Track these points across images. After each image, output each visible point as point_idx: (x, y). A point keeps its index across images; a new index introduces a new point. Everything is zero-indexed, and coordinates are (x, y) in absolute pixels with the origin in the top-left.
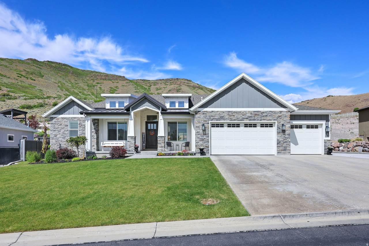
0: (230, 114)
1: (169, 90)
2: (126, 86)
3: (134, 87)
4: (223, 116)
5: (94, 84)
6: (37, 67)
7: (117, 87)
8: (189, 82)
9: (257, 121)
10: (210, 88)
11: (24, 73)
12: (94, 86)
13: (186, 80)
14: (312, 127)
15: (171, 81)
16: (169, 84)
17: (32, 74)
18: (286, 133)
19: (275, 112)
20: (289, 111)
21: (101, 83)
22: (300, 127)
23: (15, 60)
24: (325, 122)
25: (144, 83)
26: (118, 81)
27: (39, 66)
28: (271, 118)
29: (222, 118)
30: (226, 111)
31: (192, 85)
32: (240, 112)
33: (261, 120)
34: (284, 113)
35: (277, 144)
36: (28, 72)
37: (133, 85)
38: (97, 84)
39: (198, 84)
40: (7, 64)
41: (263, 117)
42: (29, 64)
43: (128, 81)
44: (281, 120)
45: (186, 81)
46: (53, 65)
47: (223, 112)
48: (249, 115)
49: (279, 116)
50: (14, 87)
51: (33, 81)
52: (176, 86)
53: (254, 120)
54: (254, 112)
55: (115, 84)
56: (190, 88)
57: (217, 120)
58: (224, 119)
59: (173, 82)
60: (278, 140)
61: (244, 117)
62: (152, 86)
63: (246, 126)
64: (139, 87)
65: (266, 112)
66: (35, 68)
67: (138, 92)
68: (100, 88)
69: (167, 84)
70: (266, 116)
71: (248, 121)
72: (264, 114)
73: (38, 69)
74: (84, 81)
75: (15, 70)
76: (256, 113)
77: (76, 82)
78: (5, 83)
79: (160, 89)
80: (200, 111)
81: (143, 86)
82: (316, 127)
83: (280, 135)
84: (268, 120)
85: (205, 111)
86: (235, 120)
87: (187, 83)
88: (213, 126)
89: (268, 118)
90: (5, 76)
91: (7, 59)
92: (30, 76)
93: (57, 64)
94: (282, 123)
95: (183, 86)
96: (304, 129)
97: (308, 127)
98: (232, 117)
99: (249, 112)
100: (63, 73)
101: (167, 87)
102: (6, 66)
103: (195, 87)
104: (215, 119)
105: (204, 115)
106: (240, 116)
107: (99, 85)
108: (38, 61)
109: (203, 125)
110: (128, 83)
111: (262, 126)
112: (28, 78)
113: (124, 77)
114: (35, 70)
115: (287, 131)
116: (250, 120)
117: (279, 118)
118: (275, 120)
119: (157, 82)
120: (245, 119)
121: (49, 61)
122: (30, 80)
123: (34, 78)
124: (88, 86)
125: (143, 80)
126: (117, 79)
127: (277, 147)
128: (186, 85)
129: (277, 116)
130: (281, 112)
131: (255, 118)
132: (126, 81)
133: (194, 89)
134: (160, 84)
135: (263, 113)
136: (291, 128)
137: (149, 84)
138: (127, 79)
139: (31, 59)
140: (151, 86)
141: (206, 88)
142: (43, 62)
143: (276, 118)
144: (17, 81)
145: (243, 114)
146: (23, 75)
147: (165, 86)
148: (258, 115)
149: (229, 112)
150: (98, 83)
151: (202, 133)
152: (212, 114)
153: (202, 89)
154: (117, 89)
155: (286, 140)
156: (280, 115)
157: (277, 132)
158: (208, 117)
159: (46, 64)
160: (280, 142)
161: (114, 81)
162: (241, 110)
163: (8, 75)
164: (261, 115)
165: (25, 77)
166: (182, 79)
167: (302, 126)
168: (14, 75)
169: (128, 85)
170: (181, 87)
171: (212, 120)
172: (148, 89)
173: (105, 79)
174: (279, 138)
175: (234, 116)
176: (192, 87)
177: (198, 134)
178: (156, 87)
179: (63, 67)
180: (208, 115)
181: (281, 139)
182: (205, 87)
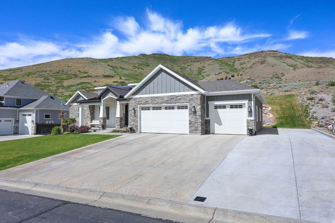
0: (152, 99)
1: (253, 63)
2: (212, 65)
3: (219, 64)
4: (147, 101)
5: (185, 67)
6: (145, 59)
7: (204, 67)
8: (275, 53)
9: (172, 104)
10: (301, 55)
11: (137, 65)
12: (185, 68)
13: (272, 51)
14: (236, 106)
15: (255, 54)
16: (253, 57)
17: (142, 65)
18: (197, 114)
19: (187, 96)
20: (199, 94)
21: (191, 65)
22: (224, 107)
23: (132, 57)
24: (248, 102)
25: (228, 60)
26: (205, 61)
27: (147, 59)
28: (183, 101)
29: (147, 103)
30: (149, 97)
31: (279, 55)
32: (160, 97)
33: (176, 103)
34: (195, 96)
35: (189, 124)
36: (140, 64)
37: (218, 63)
38: (187, 67)
39: (286, 54)
40: (127, 60)
41: (178, 100)
42: (140, 58)
43: (214, 60)
44: (193, 102)
45: (272, 53)
46: (156, 56)
47: (148, 98)
48: (166, 99)
49: (191, 99)
50: (130, 76)
51: (142, 70)
52: (260, 58)
53: (170, 103)
54: (170, 96)
55: (203, 64)
56: (276, 58)
57: (143, 105)
58: (148, 104)
59: (257, 55)
60: (190, 121)
61: (162, 101)
62: (237, 62)
63: (166, 108)
64: (223, 64)
65: (180, 96)
66: (144, 60)
67: (222, 69)
68: (190, 69)
69: (252, 57)
70: (180, 99)
71: (166, 105)
72: (178, 98)
73: (146, 61)
74: (178, 65)
75: (132, 64)
76: (172, 98)
77: (172, 67)
78: (125, 74)
79: (244, 63)
80: (132, 98)
81: (228, 62)
82: (241, 106)
83: (192, 116)
84: (182, 103)
85: (135, 98)
86: (156, 104)
87: (273, 54)
88: (143, 109)
89: (182, 101)
90: (126, 69)
91: (128, 57)
92: (141, 67)
93: (159, 55)
94: (193, 105)
95: (268, 57)
96: (228, 110)
97: (232, 107)
98: (154, 101)
99: (166, 96)
100: (163, 61)
101: (251, 61)
102: (127, 62)
103: (282, 57)
104: (142, 103)
105: (135, 101)
106: (159, 101)
107: (189, 67)
108: (146, 55)
109: (134, 109)
110: (214, 62)
111: (179, 108)
112: (139, 68)
113: (210, 57)
114: (144, 62)
115: (198, 112)
116: (167, 103)
117: (190, 100)
118: (187, 102)
119: (241, 57)
120: (164, 103)
121: (153, 54)
122: (140, 70)
123: (143, 68)
124: (181, 69)
125: (228, 58)
126: (204, 60)
127: (189, 127)
128: (272, 56)
129: (189, 98)
130: (192, 95)
131: (171, 102)
132: (212, 60)
133: (280, 59)
134: (244, 59)
135: (178, 96)
136: (215, 108)
137: (233, 60)
138: (213, 59)
139: (142, 54)
140: (235, 61)
141: (296, 57)
142: (149, 55)
143: (188, 101)
144: (132, 72)
145: (162, 99)
146: (137, 66)
147: (250, 60)
148: (173, 99)
149: (152, 97)
150: (188, 65)
151: (133, 115)
152: (141, 100)
153: (290, 58)
154: (204, 69)
155: (197, 120)
156: (191, 97)
157: (189, 113)
158: (137, 102)
159: (151, 56)
160: (191, 123)
161: (201, 62)
162: (161, 96)
163: (127, 68)
164: (176, 98)
165: (137, 68)
166: (268, 51)
167: (225, 106)
168: (131, 67)
169: (213, 63)
170: (266, 59)
171: (140, 105)
172: (232, 65)
173: (195, 61)
174: (191, 119)
175: (155, 100)
176: (278, 57)
177: (131, 116)
178: (240, 62)
179: (163, 56)
180: (138, 100)
181: (193, 120)
182: (295, 55)
